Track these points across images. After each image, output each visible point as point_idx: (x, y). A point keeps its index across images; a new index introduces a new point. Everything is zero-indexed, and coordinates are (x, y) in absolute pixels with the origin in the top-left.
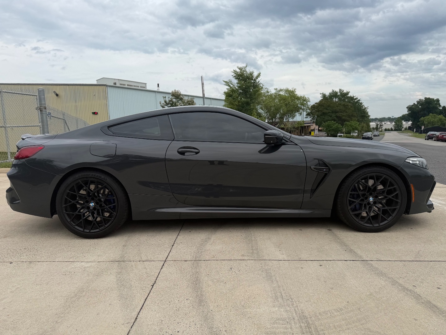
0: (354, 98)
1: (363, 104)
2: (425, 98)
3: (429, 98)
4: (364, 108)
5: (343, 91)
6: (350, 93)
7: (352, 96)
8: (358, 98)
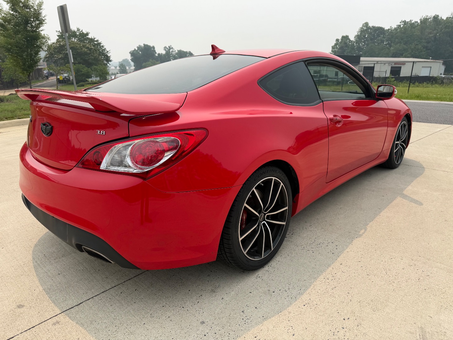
0: (95, 40)
1: (105, 47)
2: (144, 44)
3: (147, 45)
4: (106, 51)
5: (82, 31)
6: (89, 34)
7: (93, 38)
8: (99, 40)
